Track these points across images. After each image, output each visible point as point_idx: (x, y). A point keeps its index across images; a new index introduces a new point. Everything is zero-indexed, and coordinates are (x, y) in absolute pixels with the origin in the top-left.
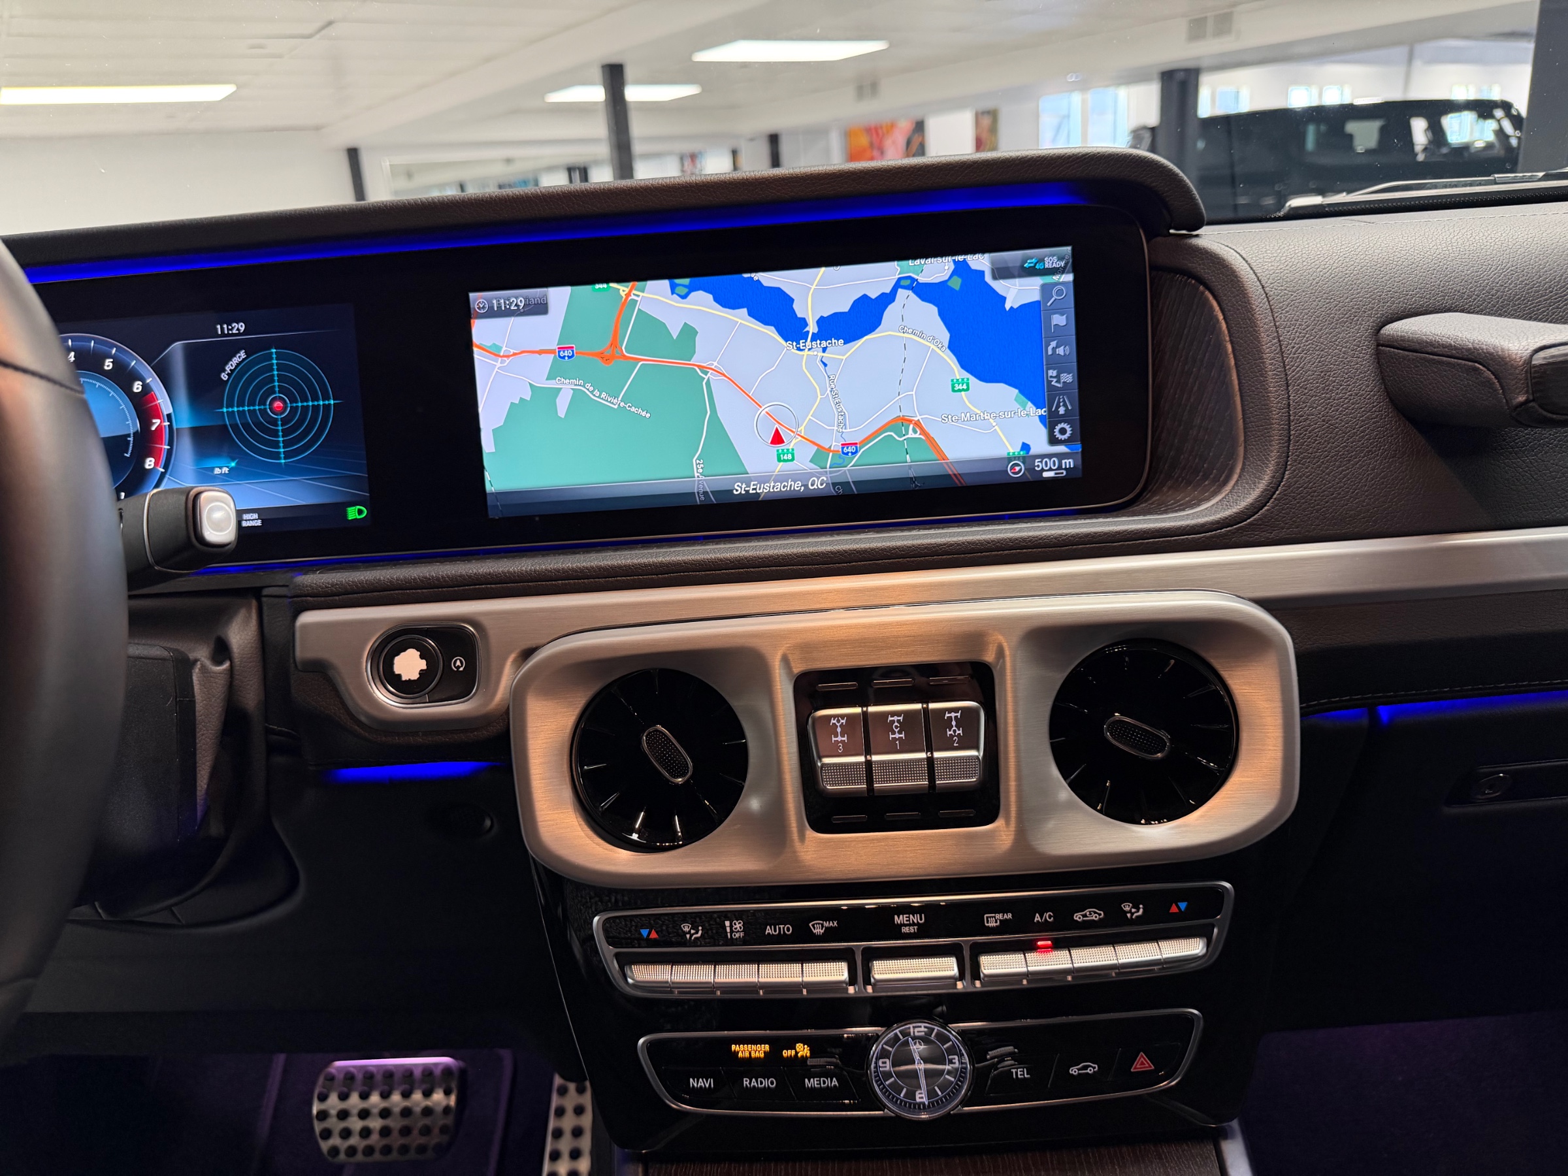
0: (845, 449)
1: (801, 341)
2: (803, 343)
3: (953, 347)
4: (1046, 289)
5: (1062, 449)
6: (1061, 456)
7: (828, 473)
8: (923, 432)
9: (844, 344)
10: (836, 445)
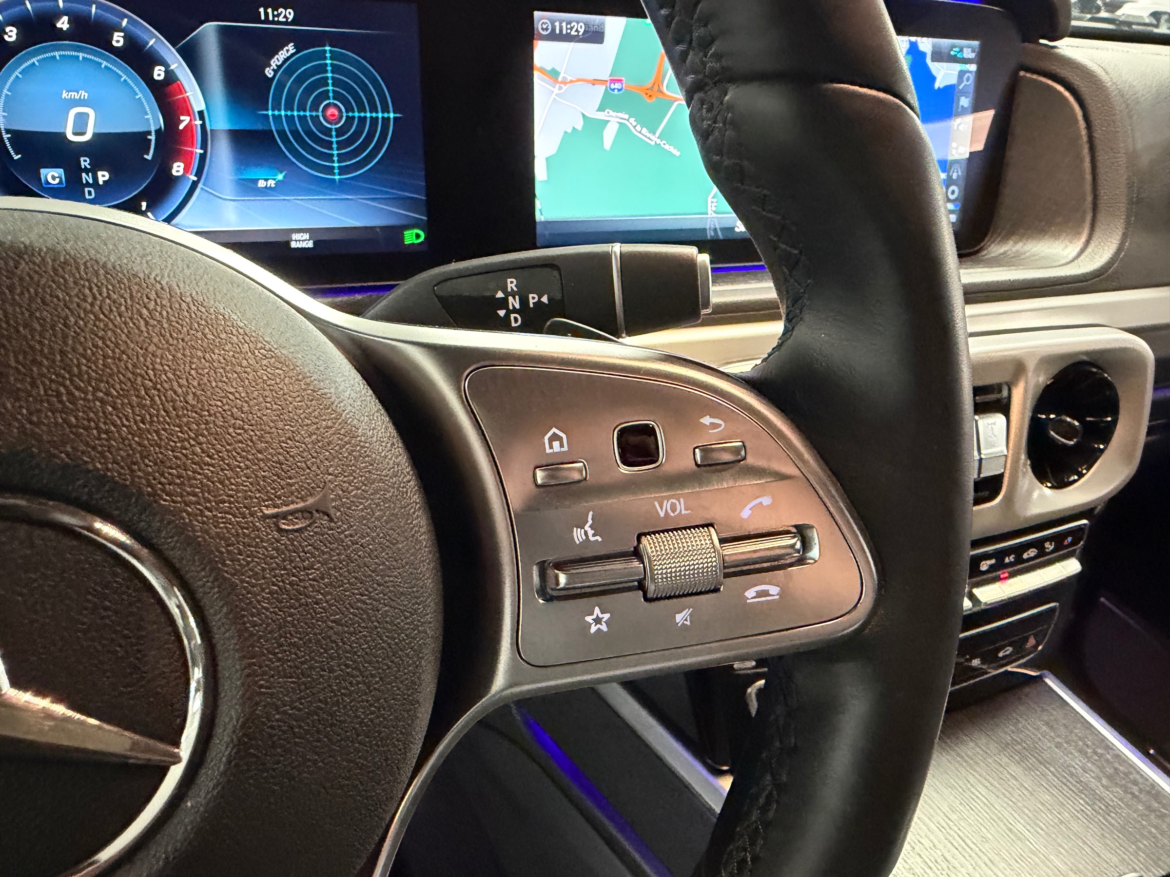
4: (962, 74)
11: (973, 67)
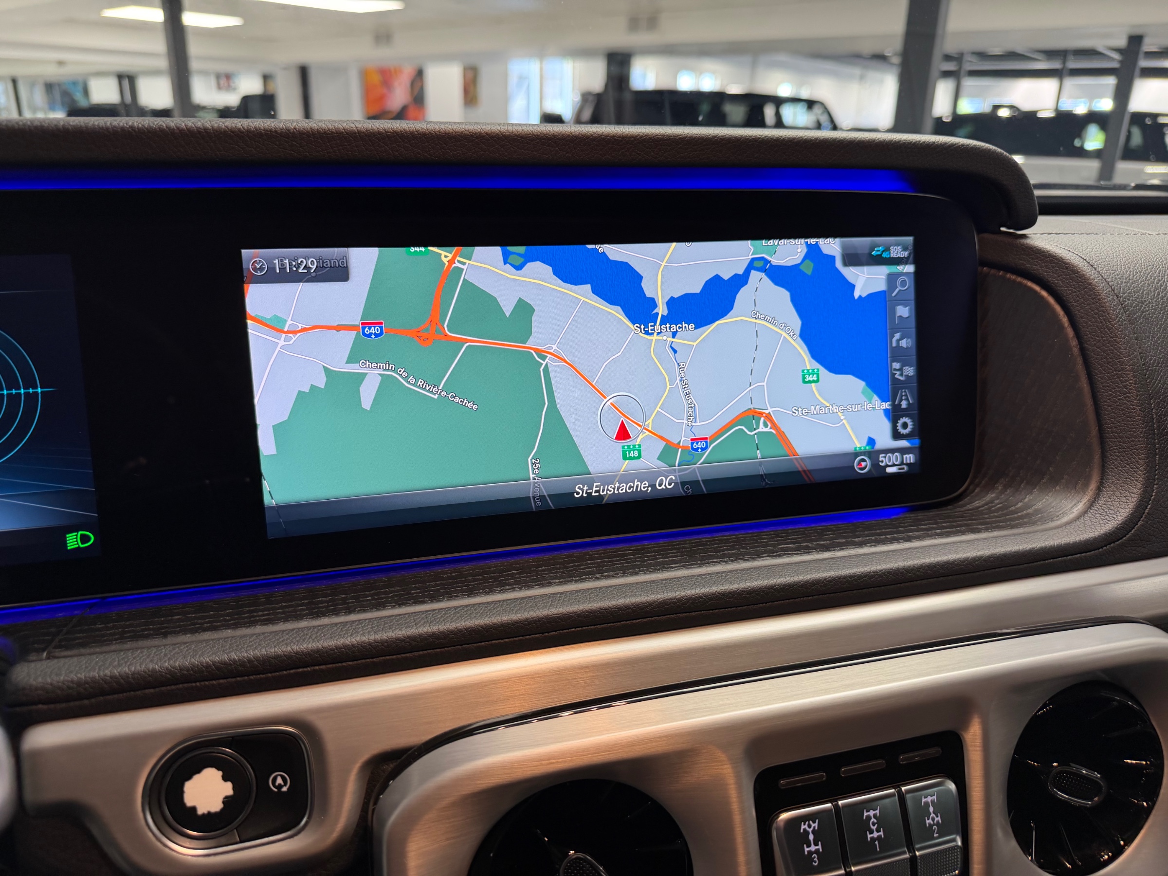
0: (695, 444)
1: (650, 324)
2: (651, 326)
3: (805, 335)
4: (892, 279)
5: (904, 443)
6: (903, 451)
7: (677, 471)
8: (774, 426)
9: (695, 328)
10: (685, 441)
11: (910, 268)
